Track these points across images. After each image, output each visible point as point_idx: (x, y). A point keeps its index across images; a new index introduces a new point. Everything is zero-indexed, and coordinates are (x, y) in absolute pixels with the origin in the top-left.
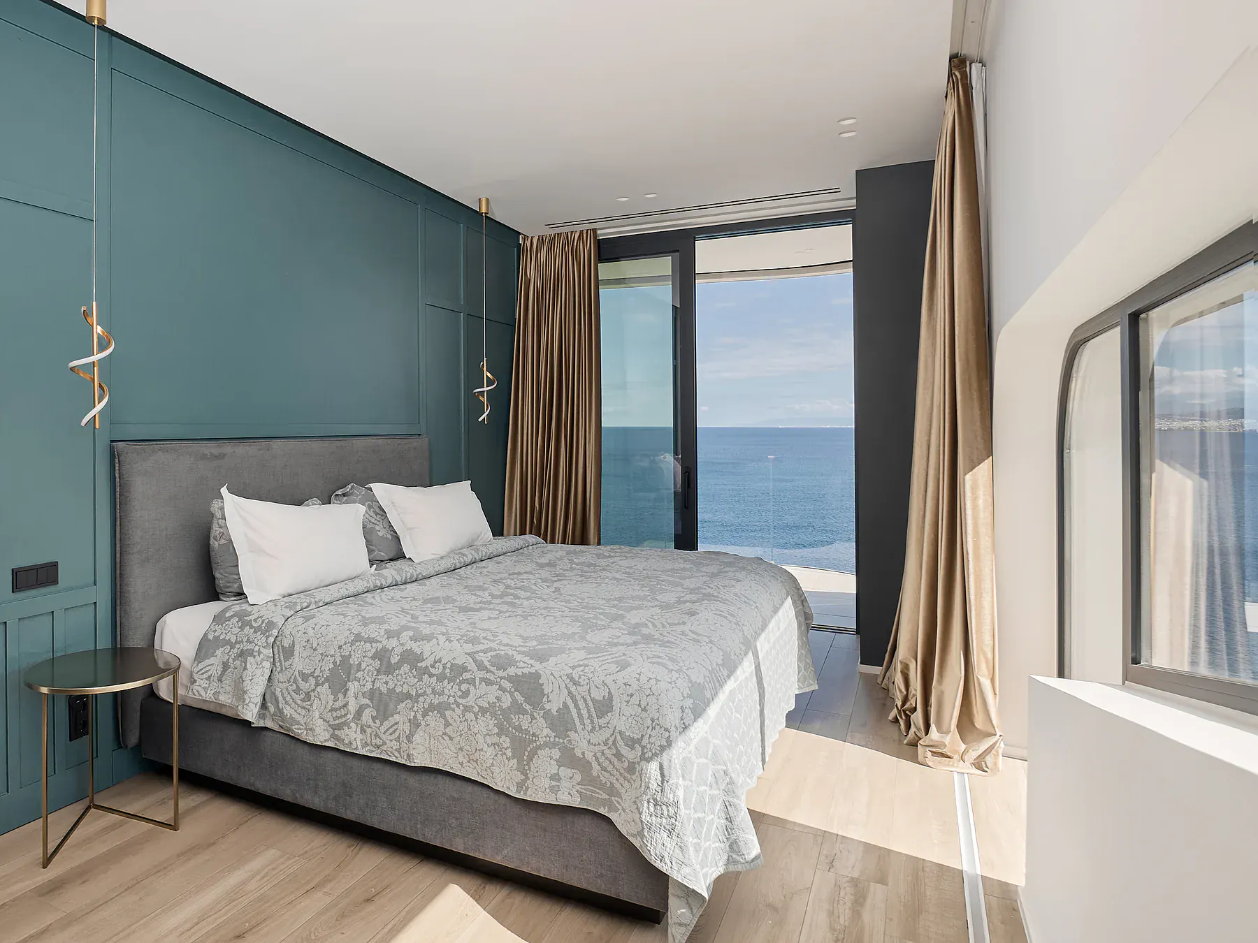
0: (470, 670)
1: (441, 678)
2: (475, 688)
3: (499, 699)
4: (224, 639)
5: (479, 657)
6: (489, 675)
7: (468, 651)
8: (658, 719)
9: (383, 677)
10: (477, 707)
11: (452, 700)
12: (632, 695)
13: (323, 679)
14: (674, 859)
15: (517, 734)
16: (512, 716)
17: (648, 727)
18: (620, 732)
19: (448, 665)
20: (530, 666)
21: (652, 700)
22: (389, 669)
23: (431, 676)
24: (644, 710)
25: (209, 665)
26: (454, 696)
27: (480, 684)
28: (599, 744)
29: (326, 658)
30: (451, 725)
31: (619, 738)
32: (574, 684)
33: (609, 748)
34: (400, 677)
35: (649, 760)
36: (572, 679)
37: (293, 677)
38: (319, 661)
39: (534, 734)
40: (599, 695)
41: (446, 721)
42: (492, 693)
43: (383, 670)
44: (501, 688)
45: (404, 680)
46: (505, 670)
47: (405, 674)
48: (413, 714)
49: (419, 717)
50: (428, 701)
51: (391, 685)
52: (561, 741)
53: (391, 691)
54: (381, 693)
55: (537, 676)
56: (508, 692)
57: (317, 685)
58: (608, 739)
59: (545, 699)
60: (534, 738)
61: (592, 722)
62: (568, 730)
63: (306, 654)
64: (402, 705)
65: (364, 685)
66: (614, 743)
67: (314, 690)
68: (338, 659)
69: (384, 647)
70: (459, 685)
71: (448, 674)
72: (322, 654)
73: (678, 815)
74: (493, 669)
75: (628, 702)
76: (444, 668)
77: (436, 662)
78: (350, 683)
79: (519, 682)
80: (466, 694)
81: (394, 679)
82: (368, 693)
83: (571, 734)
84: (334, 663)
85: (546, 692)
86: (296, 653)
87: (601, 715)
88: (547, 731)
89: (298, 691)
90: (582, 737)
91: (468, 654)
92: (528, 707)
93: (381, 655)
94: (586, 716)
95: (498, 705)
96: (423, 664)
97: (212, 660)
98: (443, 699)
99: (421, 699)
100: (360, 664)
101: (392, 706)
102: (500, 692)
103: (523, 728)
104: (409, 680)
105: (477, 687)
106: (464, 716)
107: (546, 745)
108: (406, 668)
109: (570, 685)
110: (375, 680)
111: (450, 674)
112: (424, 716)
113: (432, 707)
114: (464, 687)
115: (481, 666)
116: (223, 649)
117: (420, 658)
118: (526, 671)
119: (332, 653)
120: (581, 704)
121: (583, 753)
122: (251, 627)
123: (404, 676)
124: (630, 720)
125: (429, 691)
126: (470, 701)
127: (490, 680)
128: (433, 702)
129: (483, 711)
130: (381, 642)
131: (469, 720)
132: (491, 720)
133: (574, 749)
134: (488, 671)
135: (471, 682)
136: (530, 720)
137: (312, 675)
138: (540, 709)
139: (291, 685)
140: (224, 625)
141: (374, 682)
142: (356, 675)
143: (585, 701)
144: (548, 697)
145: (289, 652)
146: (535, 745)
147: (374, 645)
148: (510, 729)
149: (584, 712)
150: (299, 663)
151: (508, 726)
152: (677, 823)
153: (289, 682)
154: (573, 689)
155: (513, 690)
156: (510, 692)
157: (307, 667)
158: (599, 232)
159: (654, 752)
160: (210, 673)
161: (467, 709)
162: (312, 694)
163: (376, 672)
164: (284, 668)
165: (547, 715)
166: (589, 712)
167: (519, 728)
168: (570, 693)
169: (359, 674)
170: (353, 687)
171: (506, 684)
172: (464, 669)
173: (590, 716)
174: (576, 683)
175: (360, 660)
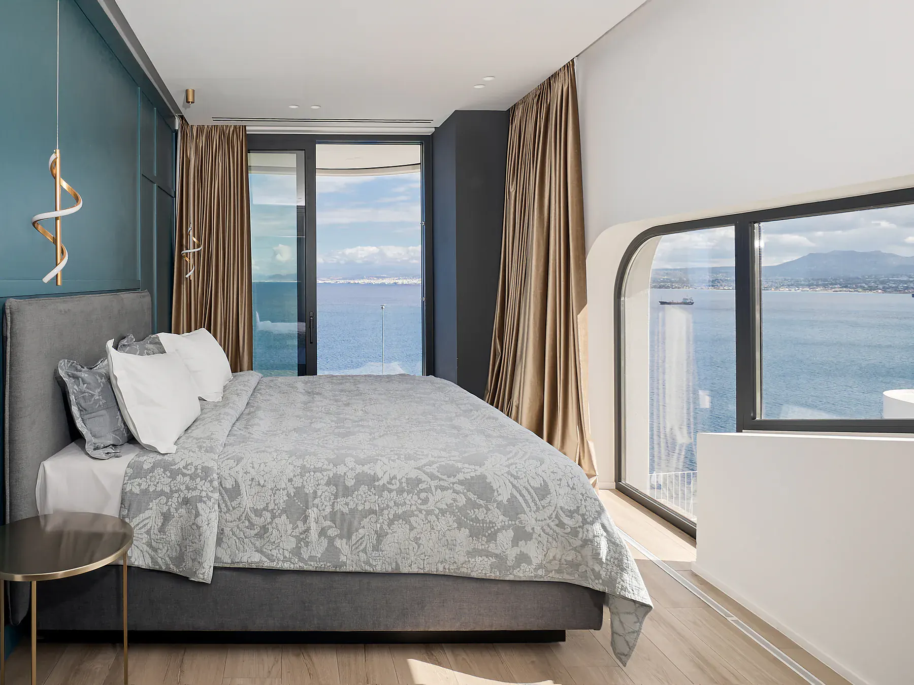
0: (424, 481)
1: (400, 491)
2: (432, 494)
3: (455, 500)
4: (154, 491)
5: (428, 469)
6: (442, 483)
7: (416, 466)
8: (586, 493)
9: (341, 500)
10: (437, 510)
11: (414, 508)
12: (560, 480)
13: (279, 511)
14: (634, 587)
15: (475, 524)
16: (469, 512)
17: (581, 500)
18: (561, 508)
19: (404, 480)
20: (473, 470)
21: (576, 480)
22: (347, 492)
23: (390, 491)
24: (573, 488)
25: (147, 518)
26: (415, 505)
27: (436, 491)
28: (545, 519)
29: (277, 492)
30: (416, 528)
31: (560, 512)
32: (514, 479)
33: (552, 521)
34: (360, 497)
35: (592, 523)
36: (512, 475)
37: (244, 515)
38: (270, 496)
39: (490, 522)
40: (537, 483)
41: (411, 525)
42: (449, 495)
43: (340, 494)
44: (455, 491)
45: (363, 499)
46: (455, 476)
47: (365, 493)
48: (379, 526)
49: (385, 527)
50: (392, 512)
51: (352, 505)
52: (513, 522)
53: (353, 511)
54: (343, 514)
55: (483, 477)
56: (461, 493)
57: (273, 517)
58: (552, 514)
59: (496, 494)
60: (491, 525)
61: (536, 504)
62: (518, 514)
63: (253, 491)
64: (366, 520)
65: (324, 510)
66: (557, 516)
67: (271, 523)
68: (292, 491)
69: (335, 475)
70: (418, 494)
71: (406, 488)
72: (272, 489)
73: (628, 557)
74: (445, 477)
75: (560, 485)
76: (401, 483)
77: (391, 479)
78: (310, 510)
79: (469, 484)
80: (425, 501)
81: (355, 499)
82: (328, 516)
83: (522, 516)
84: (288, 495)
85: (495, 488)
86: (243, 491)
87: (542, 498)
88: (501, 517)
89: (252, 526)
90: (530, 517)
91: (418, 469)
92: (482, 502)
93: (335, 481)
94: (530, 501)
95: (455, 505)
96: (381, 483)
97: (147, 513)
98: (407, 508)
99: (386, 512)
100: (315, 492)
101: (356, 523)
102: (455, 494)
103: (480, 519)
104: (370, 498)
105: (434, 494)
106: (426, 519)
107: (503, 528)
108: (363, 488)
109: (512, 479)
110: (334, 503)
111: (407, 487)
112: (389, 525)
113: (397, 517)
114: (423, 495)
115: (433, 477)
116: (157, 501)
117: (375, 478)
118: (473, 474)
119: (283, 486)
120: (524, 492)
121: (533, 529)
122: (184, 475)
123: (364, 496)
124: (565, 498)
125: (392, 504)
126: (430, 506)
127: (444, 486)
128: (397, 512)
129: (443, 512)
130: (330, 470)
131: (432, 521)
132: (450, 517)
133: (525, 527)
134: (441, 479)
135: (428, 490)
136: (485, 511)
137: (266, 509)
138: (494, 502)
139: (243, 522)
140: (148, 477)
141: (333, 505)
142: (314, 502)
143: (527, 489)
144: (498, 491)
145: (235, 492)
146: (492, 530)
147: (325, 473)
148: (468, 521)
149: (528, 497)
150: (247, 501)
151: (465, 520)
152: (629, 562)
153: (239, 519)
154: (515, 482)
155: (465, 491)
156: (463, 493)
157: (258, 503)
158: (247, 128)
159: (593, 517)
160: (148, 526)
161: (429, 512)
162: (270, 527)
163: (333, 497)
164: (231, 508)
165: (499, 505)
166: (532, 497)
167: (477, 520)
168: (514, 486)
169: (317, 501)
170: (313, 513)
171: (459, 488)
172: (419, 481)
173: (534, 501)
174: (516, 478)
175: (314, 488)
